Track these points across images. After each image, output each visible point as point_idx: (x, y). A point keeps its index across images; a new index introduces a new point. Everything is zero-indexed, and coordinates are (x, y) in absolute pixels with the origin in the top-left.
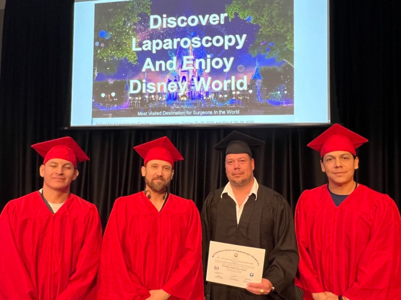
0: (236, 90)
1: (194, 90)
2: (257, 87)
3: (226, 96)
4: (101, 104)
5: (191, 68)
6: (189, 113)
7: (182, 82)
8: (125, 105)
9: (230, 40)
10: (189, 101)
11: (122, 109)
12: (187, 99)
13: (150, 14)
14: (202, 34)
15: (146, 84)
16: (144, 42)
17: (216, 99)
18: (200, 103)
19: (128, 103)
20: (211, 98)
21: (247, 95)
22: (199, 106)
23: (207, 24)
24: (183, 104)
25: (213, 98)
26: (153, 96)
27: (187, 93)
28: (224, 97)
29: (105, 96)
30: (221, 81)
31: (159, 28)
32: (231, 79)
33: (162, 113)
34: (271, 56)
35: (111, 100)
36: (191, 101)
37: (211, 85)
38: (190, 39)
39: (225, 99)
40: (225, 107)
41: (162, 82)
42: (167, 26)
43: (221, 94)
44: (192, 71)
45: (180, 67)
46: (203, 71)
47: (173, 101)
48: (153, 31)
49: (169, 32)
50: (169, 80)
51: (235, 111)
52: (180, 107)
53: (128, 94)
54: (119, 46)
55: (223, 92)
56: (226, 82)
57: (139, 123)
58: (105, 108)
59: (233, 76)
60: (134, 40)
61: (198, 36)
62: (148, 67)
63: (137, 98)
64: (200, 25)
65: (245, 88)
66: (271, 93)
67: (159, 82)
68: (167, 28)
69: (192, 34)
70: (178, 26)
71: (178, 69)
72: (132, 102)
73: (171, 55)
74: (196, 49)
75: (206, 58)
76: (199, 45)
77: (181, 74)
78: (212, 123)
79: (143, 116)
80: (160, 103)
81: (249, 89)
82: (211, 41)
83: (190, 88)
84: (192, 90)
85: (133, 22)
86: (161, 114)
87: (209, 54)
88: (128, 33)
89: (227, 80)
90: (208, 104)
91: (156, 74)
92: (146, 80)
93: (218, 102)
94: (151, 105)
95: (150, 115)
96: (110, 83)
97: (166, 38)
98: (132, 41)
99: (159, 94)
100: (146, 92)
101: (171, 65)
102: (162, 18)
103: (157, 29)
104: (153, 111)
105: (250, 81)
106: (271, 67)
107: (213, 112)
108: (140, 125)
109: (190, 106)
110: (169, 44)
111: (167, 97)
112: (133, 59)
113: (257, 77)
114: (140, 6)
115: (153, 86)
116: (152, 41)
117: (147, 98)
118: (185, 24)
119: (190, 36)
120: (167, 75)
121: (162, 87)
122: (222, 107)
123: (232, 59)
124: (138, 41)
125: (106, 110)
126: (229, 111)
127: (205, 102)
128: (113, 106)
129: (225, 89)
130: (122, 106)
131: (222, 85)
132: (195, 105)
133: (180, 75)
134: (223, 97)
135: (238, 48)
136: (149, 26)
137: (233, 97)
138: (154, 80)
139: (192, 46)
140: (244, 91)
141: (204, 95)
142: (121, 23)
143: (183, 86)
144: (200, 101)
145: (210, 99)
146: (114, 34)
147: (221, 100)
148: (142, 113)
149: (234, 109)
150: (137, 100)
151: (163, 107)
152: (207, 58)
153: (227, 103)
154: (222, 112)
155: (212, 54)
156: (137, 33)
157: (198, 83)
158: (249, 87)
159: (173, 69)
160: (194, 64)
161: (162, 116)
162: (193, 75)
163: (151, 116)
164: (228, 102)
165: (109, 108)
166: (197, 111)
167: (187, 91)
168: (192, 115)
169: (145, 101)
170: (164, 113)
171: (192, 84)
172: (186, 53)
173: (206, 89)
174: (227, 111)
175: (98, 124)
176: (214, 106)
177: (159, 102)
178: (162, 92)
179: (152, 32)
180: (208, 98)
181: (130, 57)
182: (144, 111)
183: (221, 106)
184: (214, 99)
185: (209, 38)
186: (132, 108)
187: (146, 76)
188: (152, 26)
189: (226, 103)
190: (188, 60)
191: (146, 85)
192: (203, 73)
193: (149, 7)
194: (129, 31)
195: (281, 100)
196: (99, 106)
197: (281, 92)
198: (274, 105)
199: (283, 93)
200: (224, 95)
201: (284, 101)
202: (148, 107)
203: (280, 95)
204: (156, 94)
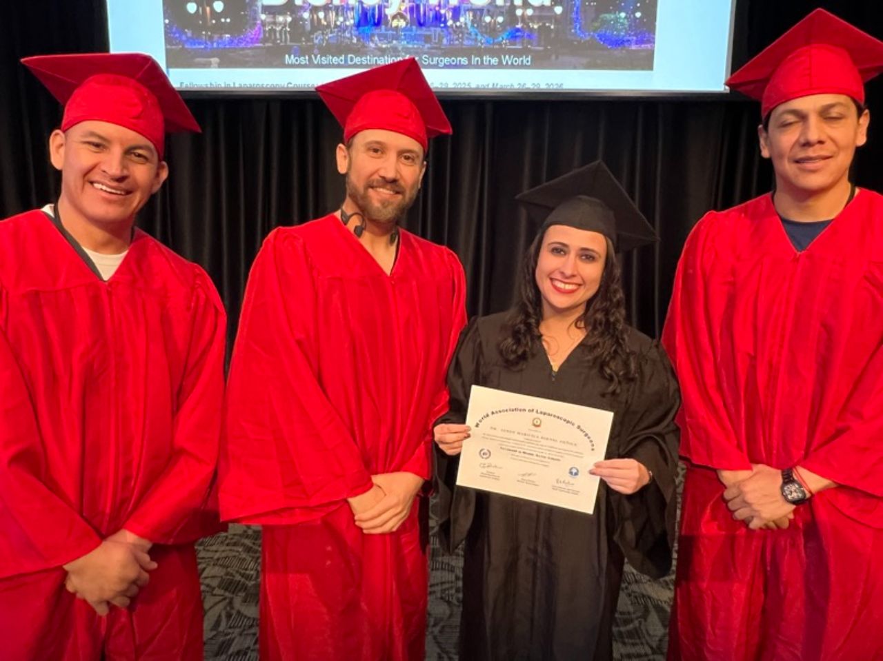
0: (526, 4)
3: (500, 19)
4: (189, 33)
8: (252, 36)
10: (411, 30)
11: (242, 45)
12: (407, 25)
17: (478, 26)
18: (439, 34)
19: (260, 29)
20: (466, 24)
21: (549, 19)
22: (436, 43)
24: (397, 38)
25: (469, 24)
26: (321, 15)
27: (406, 9)
29: (198, 10)
33: (346, 61)
35: (214, 22)
36: (416, 31)
39: (499, 26)
40: (497, 47)
43: (489, 15)
47: (373, 28)
51: (521, 59)
52: (389, 46)
53: (256, 6)
55: (493, 8)
57: (290, 83)
58: (199, 44)
63: (281, 19)
66: (605, 15)
72: (270, 28)
78: (467, 87)
79: (300, 66)
80: (339, 34)
81: (556, 4)
84: (418, 2)
86: (343, 63)
90: (457, 40)
93: (482, 35)
94: (316, 38)
95: (316, 62)
99: (337, 8)
100: (304, 2)
104: (324, 54)
107: (470, 60)
108: (291, 88)
109: (415, 42)
111: (357, 20)
117: (306, 20)
122: (492, 46)
125: (203, 47)
126: (507, 57)
127: (450, 34)
128: (221, 38)
129: (500, 1)
130: (243, 39)
132: (426, 42)
134: (493, 21)
137: (517, 24)
140: (542, 7)
141: (447, 15)
144: (438, 30)
145: (464, 26)
147: (488, 30)
148: (297, 58)
149: (518, 54)
150: (280, 24)
151: (348, 42)
153: (503, 38)
161: (346, 65)
163: (321, 65)
164: (505, 36)
165: (209, 43)
166: (432, 55)
167: (407, 4)
169: (303, 26)
170: (352, 60)
174: (503, 57)
175: (184, 85)
176: (473, 43)
177: (340, 31)
178: (343, 4)
180: (458, 24)
182: (301, 52)
183: (488, 45)
184: (472, 26)
186: (269, 44)
189: (501, 39)
195: (626, 33)
196: (184, 38)
197: (627, 13)
198: (609, 47)
199: (632, 16)
200: (497, 17)
201: (633, 35)
202: (309, 44)
203: (626, 22)
204: (331, 8)
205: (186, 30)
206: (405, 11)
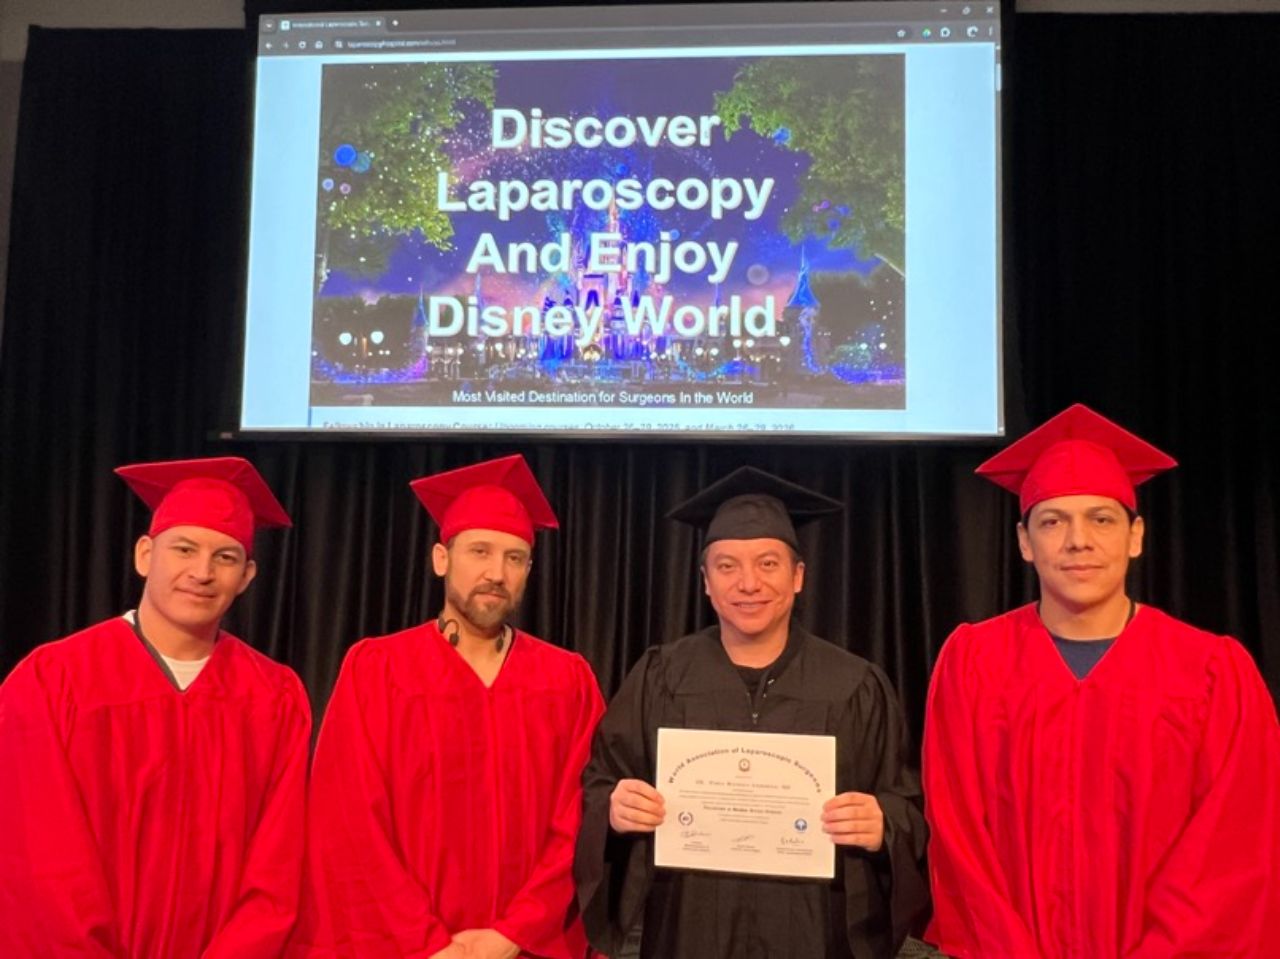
0: (745, 334)
1: (623, 332)
2: (802, 329)
3: (715, 352)
4: (339, 366)
5: (613, 268)
6: (607, 398)
7: (587, 306)
8: (415, 371)
9: (727, 193)
10: (606, 364)
11: (402, 380)
12: (601, 357)
13: (492, 106)
14: (645, 173)
15: (480, 308)
16: (474, 187)
17: (687, 358)
18: (640, 369)
19: (424, 362)
20: (673, 357)
21: (773, 351)
22: (636, 378)
23: (662, 145)
24: (589, 372)
25: (677, 357)
26: (499, 346)
27: (601, 340)
28: (708, 354)
29: (352, 342)
30: (701, 309)
31: (520, 148)
32: (728, 304)
33: (527, 397)
34: (842, 241)
35: (370, 354)
36: (613, 364)
37: (670, 320)
38: (613, 183)
39: (712, 359)
40: (710, 382)
41: (528, 305)
42: (542, 142)
43: (700, 346)
44: (616, 276)
45: (579, 263)
46: (647, 278)
47: (561, 362)
48: (501, 156)
49: (549, 160)
50: (547, 299)
51: (741, 396)
52: (579, 382)
53: (422, 337)
54: (397, 194)
55: (704, 339)
56: (715, 313)
57: (458, 424)
58: (351, 378)
59: (736, 294)
60: (443, 179)
61: (635, 176)
62: (486, 260)
63: (450, 351)
64: (640, 144)
65: (770, 329)
66: (842, 347)
67: (517, 305)
68: (542, 150)
69: (618, 171)
70: (574, 145)
71: (576, 269)
72: (437, 360)
73: (553, 229)
74: (629, 213)
75: (657, 241)
76: (637, 202)
77: (584, 285)
78: (674, 428)
79: (470, 404)
80: (520, 367)
81: (782, 334)
82: (673, 194)
83: (612, 325)
84: (615, 333)
85: (440, 125)
86: (523, 400)
87: (666, 229)
88: (424, 158)
89: (718, 305)
90: (663, 373)
91: (508, 283)
92: (478, 296)
93: (692, 369)
94: (492, 373)
95: (489, 400)
96: (367, 304)
97: (540, 177)
98: (436, 180)
99: (518, 341)
100: (479, 332)
101: (555, 258)
102: (529, 118)
103: (513, 150)
104: (500, 390)
105: (782, 310)
106: (843, 275)
107: (678, 397)
108: (458, 429)
109: (612, 377)
110: (549, 195)
111: (542, 352)
112: (438, 235)
113: (803, 302)
114: (461, 80)
115: (500, 316)
116: (496, 185)
117: (481, 352)
118: (596, 141)
119: (610, 173)
120: (542, 285)
121: (526, 321)
122: (704, 382)
123: (732, 247)
124: (457, 181)
126: (724, 394)
127: (654, 368)
128: (377, 372)
129: (714, 331)
130: (404, 374)
131: (705, 319)
132: (624, 377)
133: (580, 286)
134: (705, 354)
135: (751, 215)
136: (489, 141)
137: (735, 357)
138: (503, 299)
139: (617, 206)
140: (765, 338)
141: (650, 347)
142: (403, 127)
143: (589, 318)
144: (639, 363)
145: (670, 359)
146: (382, 158)
147: (700, 364)
148: (467, 395)
149: (737, 390)
150: (449, 356)
151: (530, 377)
152: (661, 241)
153: (719, 374)
154: (702, 399)
155: (675, 231)
156: (452, 157)
157: (634, 313)
158: (781, 328)
159: (560, 269)
160: (624, 258)
161: (526, 404)
162: (619, 287)
163: (495, 404)
164: (720, 370)
165: (363, 378)
166: (631, 392)
167: (602, 334)
168: (617, 403)
169: (477, 358)
170: (534, 396)
171: (618, 314)
172: (598, 223)
173: (658, 330)
174: (718, 394)
175: (328, 426)
176: (681, 378)
177: (519, 365)
178: (526, 335)
179: (497, 159)
180: (663, 357)
181: (430, 228)
182: (472, 388)
183: (700, 381)
184: (681, 359)
185: (668, 185)
186: (435, 380)
187: (478, 287)
188: (498, 141)
189: (715, 373)
190: (605, 244)
191: (480, 312)
192: (650, 283)
193: (490, 84)
194: (428, 152)
195: (870, 367)
196: (333, 372)
197: (869, 344)
198: (849, 383)
199: (875, 347)
200: (710, 349)
201: (879, 369)
202: (483, 379)
203: (868, 354)
204: (510, 340)
205: (337, 364)
206: (600, 342)
